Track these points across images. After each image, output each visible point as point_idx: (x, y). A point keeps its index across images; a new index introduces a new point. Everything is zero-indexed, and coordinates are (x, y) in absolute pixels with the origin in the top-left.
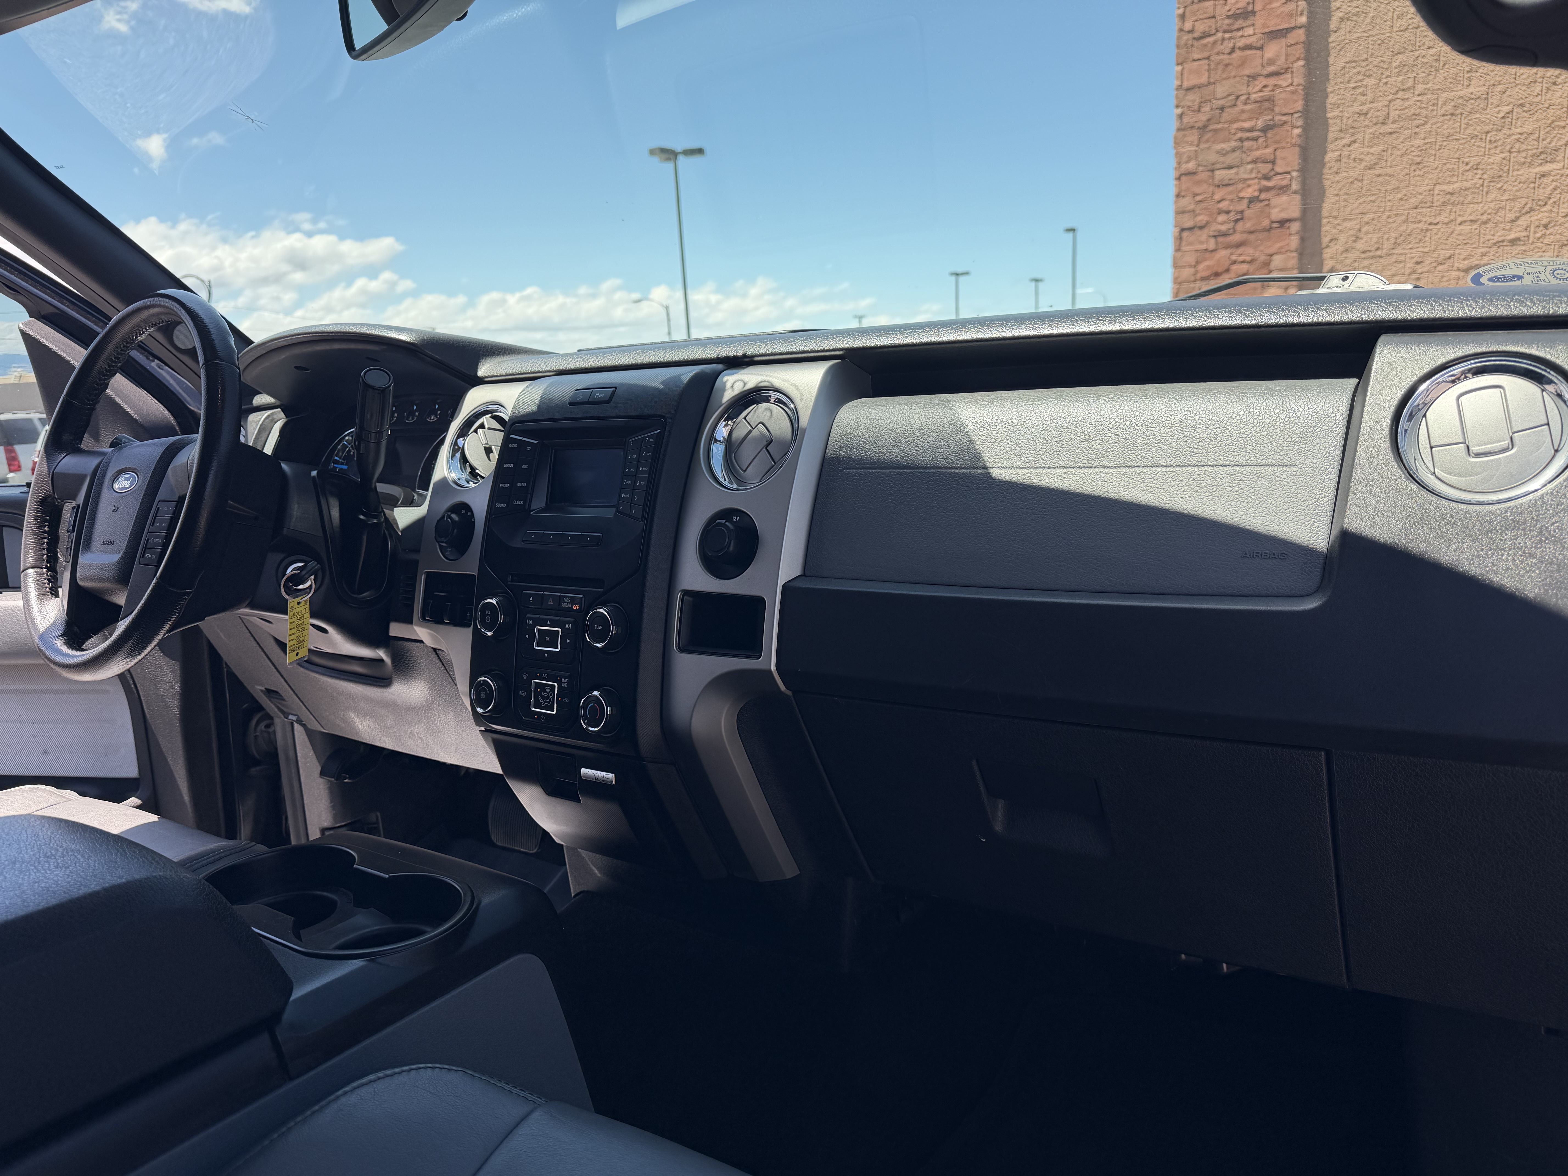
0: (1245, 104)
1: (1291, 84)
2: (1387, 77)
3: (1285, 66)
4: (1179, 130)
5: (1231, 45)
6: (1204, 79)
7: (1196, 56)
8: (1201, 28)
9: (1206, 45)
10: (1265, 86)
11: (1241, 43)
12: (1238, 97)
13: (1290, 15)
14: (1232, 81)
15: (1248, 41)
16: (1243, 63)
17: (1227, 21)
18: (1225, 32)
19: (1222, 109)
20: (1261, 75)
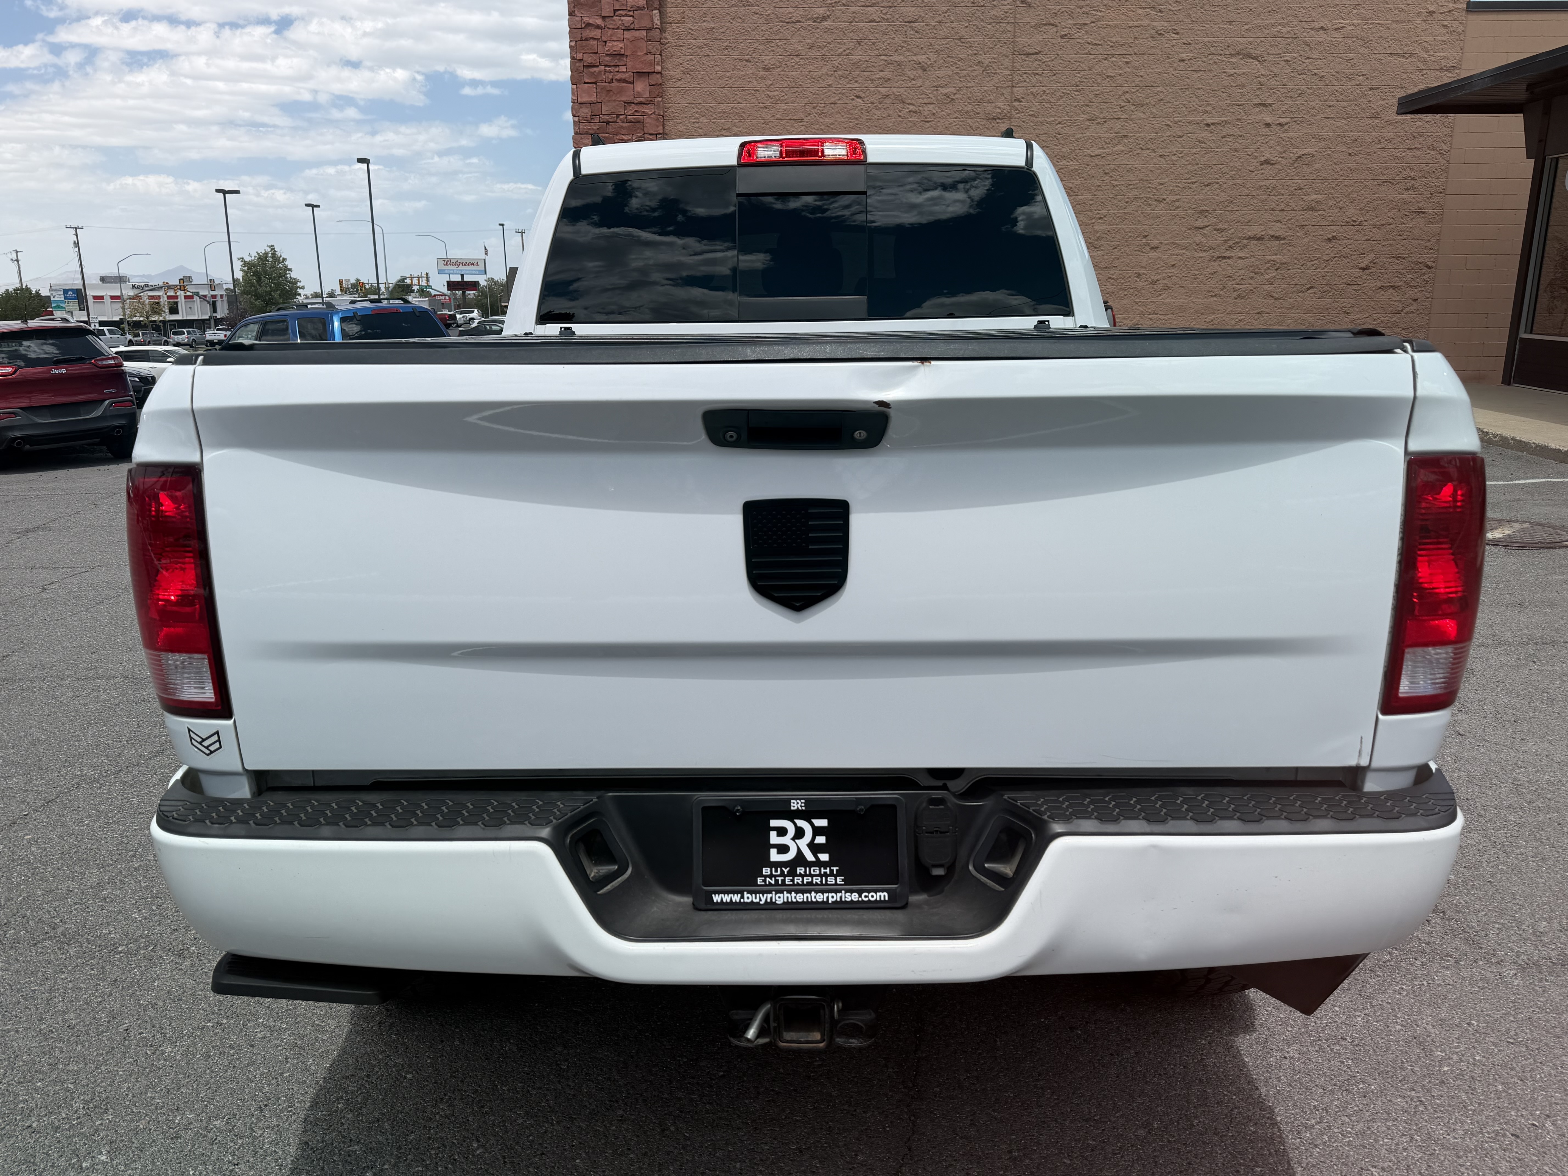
0: (623, 122)
1: (654, 113)
2: (715, 118)
3: (649, 99)
4: (576, 133)
5: (611, 77)
6: (593, 99)
7: (587, 81)
8: (589, 59)
9: (593, 73)
10: (636, 111)
11: (619, 76)
12: (618, 116)
13: (652, 64)
14: (614, 104)
15: (623, 76)
16: (621, 91)
17: (607, 58)
18: (606, 66)
19: (608, 123)
20: (633, 103)
